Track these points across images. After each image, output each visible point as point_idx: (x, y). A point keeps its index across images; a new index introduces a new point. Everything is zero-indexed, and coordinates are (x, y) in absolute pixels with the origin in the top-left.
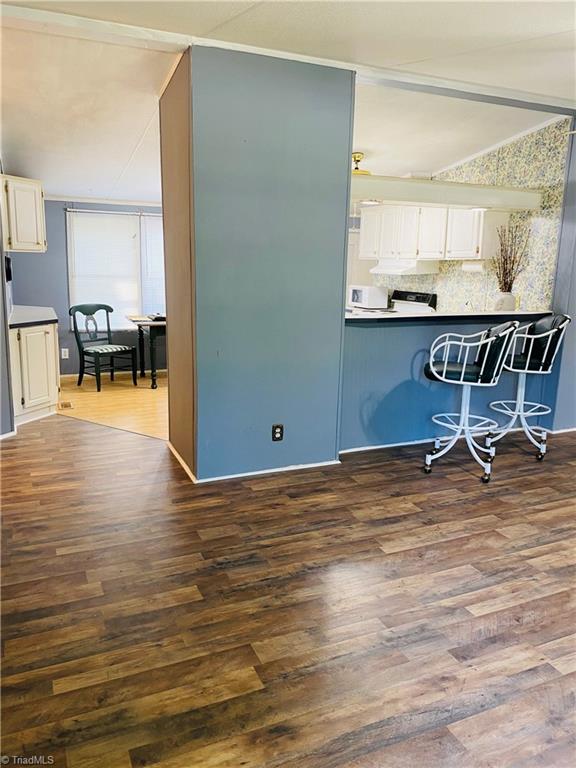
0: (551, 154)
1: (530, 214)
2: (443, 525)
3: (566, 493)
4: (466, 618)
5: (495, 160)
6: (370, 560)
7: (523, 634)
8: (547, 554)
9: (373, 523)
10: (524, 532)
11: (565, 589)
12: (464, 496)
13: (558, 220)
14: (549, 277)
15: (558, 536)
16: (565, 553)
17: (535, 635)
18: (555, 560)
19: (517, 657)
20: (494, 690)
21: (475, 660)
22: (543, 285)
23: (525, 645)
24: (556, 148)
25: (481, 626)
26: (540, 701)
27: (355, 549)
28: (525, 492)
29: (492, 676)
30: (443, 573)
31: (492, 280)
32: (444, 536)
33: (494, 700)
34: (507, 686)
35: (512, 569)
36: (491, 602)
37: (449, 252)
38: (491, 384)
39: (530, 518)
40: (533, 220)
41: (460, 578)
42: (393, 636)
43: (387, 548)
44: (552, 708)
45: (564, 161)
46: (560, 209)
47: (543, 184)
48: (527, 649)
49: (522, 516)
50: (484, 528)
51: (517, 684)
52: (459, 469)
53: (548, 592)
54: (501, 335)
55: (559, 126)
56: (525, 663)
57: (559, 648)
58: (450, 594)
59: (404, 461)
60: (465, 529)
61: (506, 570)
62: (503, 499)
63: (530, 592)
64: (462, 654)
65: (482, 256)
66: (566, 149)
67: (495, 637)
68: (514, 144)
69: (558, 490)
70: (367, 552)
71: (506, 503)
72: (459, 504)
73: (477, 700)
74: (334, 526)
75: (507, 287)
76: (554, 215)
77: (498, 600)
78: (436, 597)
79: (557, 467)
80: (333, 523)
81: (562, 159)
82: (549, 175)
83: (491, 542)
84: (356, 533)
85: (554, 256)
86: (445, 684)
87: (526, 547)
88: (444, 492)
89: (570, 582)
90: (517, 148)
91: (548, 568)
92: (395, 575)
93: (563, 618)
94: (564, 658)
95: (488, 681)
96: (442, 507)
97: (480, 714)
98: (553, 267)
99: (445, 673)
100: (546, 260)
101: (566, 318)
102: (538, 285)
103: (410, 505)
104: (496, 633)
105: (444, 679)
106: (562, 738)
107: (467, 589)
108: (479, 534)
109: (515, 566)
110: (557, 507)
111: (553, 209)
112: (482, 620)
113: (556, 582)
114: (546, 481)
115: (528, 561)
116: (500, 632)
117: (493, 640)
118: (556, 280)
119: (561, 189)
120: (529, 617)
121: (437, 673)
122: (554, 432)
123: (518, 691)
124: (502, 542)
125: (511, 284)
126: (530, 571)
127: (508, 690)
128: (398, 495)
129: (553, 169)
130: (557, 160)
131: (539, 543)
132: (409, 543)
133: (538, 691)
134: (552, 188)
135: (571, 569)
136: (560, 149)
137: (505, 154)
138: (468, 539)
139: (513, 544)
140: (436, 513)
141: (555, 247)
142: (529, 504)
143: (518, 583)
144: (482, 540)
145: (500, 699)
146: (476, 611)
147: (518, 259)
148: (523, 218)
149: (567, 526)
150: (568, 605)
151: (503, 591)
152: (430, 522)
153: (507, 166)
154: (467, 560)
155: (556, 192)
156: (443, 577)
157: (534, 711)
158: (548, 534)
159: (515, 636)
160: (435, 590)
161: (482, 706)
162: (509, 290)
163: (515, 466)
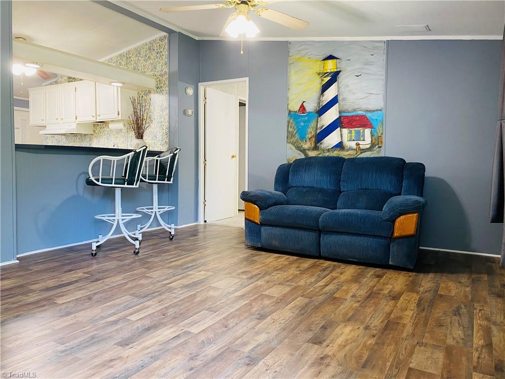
0: (158, 55)
1: (150, 92)
2: (107, 280)
3: (188, 251)
4: (127, 323)
5: (124, 59)
6: (45, 310)
7: (167, 321)
8: (180, 279)
9: (48, 289)
10: (165, 273)
11: (193, 293)
12: (121, 263)
13: (167, 95)
14: (165, 130)
15: (185, 271)
16: (191, 277)
17: (177, 319)
18: (185, 282)
19: (166, 333)
20: (150, 355)
21: (135, 344)
22: (162, 135)
23: (170, 326)
24: (161, 52)
25: (139, 324)
26: (183, 351)
27: (31, 307)
28: (163, 255)
29: (148, 348)
30: (109, 304)
31: (130, 135)
32: (107, 285)
33: (151, 360)
34: (160, 350)
35: (157, 292)
36: (144, 311)
37: (99, 116)
38: (134, 186)
39: (168, 266)
40: (152, 96)
41: (121, 304)
42: (67, 348)
43: (60, 301)
44: (191, 352)
45: (166, 60)
46: (167, 88)
47: (156, 73)
48: (171, 327)
49: (163, 266)
50: (137, 276)
51: (167, 347)
52: (118, 251)
53: (182, 297)
54: (137, 151)
55: (161, 40)
56: (170, 335)
57: (191, 322)
58: (114, 314)
59: (75, 253)
60: (124, 279)
61: (154, 293)
62: (149, 260)
63: (170, 300)
64: (125, 343)
65: (121, 117)
66: (167, 53)
67: (149, 327)
68: (136, 49)
69: (184, 251)
70: (44, 306)
71: (151, 262)
72: (119, 268)
73: (138, 364)
74: (11, 297)
75: (140, 136)
76: (164, 92)
77: (150, 309)
78: (102, 318)
79: (181, 241)
80: (11, 296)
81: (165, 59)
82: (159, 68)
83: (143, 281)
84: (32, 298)
85: (167, 117)
86: (112, 363)
87: (166, 279)
88: (107, 264)
89: (195, 289)
90: (138, 51)
91: (181, 286)
92: (68, 314)
93: (193, 306)
94: (196, 325)
95: (146, 352)
96: (105, 271)
97: (141, 372)
98: (167, 124)
99: (112, 357)
100: (162, 120)
101: (178, 149)
102: (159, 136)
103: (81, 274)
104: (150, 325)
105: (111, 360)
106: (199, 365)
107: (127, 308)
108: (134, 280)
109: (160, 289)
110: (183, 258)
111: (163, 88)
112: (140, 321)
113: (187, 291)
114: (176, 248)
115: (168, 286)
116: (152, 324)
117: (149, 329)
118: (169, 132)
119: (167, 76)
120: (171, 312)
121: (106, 358)
122: (179, 227)
123: (168, 350)
124: (150, 280)
125: (143, 134)
126: (170, 290)
127: (160, 352)
128: (70, 271)
129: (161, 64)
130: (162, 59)
131: (174, 275)
132: (79, 294)
133: (181, 346)
134: (161, 75)
135: (194, 283)
136: (163, 53)
137: (131, 55)
138: (126, 283)
139: (158, 279)
140: (101, 275)
141: (167, 111)
142: (167, 260)
143: (163, 297)
144: (136, 282)
145: (155, 358)
146: (133, 318)
147: (145, 118)
148: (146, 95)
149: (191, 265)
150: (195, 300)
151: (153, 303)
152: (97, 280)
153: (133, 63)
154: (126, 294)
155: (164, 79)
156: (108, 306)
157: (179, 357)
158: (180, 271)
159: (162, 323)
160: (102, 314)
161: (142, 366)
162: (142, 138)
163: (156, 244)
